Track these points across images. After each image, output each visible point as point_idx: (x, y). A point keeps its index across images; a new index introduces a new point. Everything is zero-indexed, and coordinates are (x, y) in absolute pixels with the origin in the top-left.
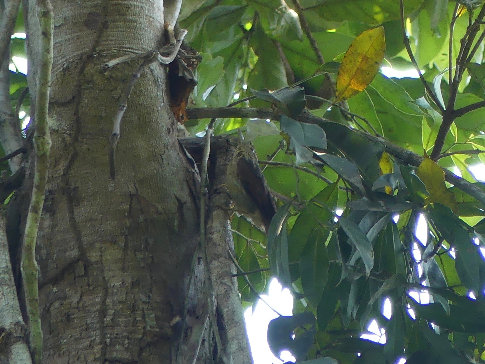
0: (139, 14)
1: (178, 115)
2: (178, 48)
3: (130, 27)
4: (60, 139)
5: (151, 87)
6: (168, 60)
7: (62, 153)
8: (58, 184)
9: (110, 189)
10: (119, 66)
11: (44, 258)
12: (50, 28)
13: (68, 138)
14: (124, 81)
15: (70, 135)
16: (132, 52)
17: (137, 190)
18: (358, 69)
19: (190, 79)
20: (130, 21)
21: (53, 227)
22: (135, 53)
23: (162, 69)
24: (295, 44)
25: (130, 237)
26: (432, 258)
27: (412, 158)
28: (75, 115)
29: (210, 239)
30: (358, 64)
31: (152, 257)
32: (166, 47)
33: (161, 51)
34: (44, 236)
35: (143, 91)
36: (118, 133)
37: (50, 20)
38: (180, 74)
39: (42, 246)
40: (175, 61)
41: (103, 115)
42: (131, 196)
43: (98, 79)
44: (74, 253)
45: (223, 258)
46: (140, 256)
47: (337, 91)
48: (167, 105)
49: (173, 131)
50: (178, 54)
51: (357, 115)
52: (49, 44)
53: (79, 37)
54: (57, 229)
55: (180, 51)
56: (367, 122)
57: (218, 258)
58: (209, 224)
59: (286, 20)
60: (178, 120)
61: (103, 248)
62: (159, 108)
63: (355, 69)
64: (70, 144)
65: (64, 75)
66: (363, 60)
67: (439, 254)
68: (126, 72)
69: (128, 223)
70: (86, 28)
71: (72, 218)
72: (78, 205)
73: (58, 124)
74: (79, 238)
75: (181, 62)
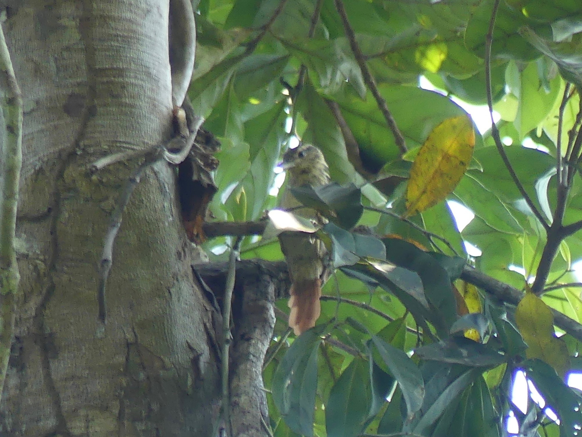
0: (139, 96)
1: (192, 234)
2: (192, 141)
3: (126, 114)
4: (31, 267)
5: (155, 196)
6: (178, 158)
7: (33, 285)
8: (28, 328)
9: (99, 335)
10: (111, 168)
11: (9, 429)
12: (17, 121)
13: (42, 266)
14: (118, 187)
15: (44, 261)
16: (129, 148)
17: (136, 336)
18: (436, 172)
19: (208, 185)
20: (126, 105)
21: (22, 386)
22: (133, 149)
23: (170, 171)
24: (356, 102)
25: (127, 402)
26: (535, 430)
27: (510, 294)
28: (52, 233)
29: (236, 404)
30: (437, 164)
31: (157, 429)
32: (175, 140)
33: (169, 145)
34: (8, 400)
35: (145, 202)
36: (110, 258)
37: (18, 109)
38: (195, 178)
39: (7, 412)
40: (188, 160)
41: (90, 233)
42: (128, 345)
43: (83, 186)
44: (50, 423)
45: (254, 431)
46: (141, 427)
47: (407, 200)
48: (178, 221)
49: (185, 255)
50: (191, 150)
51: (435, 233)
52: (16, 142)
53: (56, 127)
54: (26, 390)
55: (194, 146)
56: (448, 244)
57: (248, 430)
58: (235, 383)
59: (342, 73)
60: (192, 240)
61: (90, 417)
62: (167, 224)
63: (432, 171)
64: (44, 273)
65: (36, 180)
66: (443, 158)
67: (543, 425)
68: (121, 176)
69: (124, 381)
70: (66, 115)
71: (48, 375)
72: (55, 356)
73: (28, 246)
74: (57, 403)
75: (196, 162)
